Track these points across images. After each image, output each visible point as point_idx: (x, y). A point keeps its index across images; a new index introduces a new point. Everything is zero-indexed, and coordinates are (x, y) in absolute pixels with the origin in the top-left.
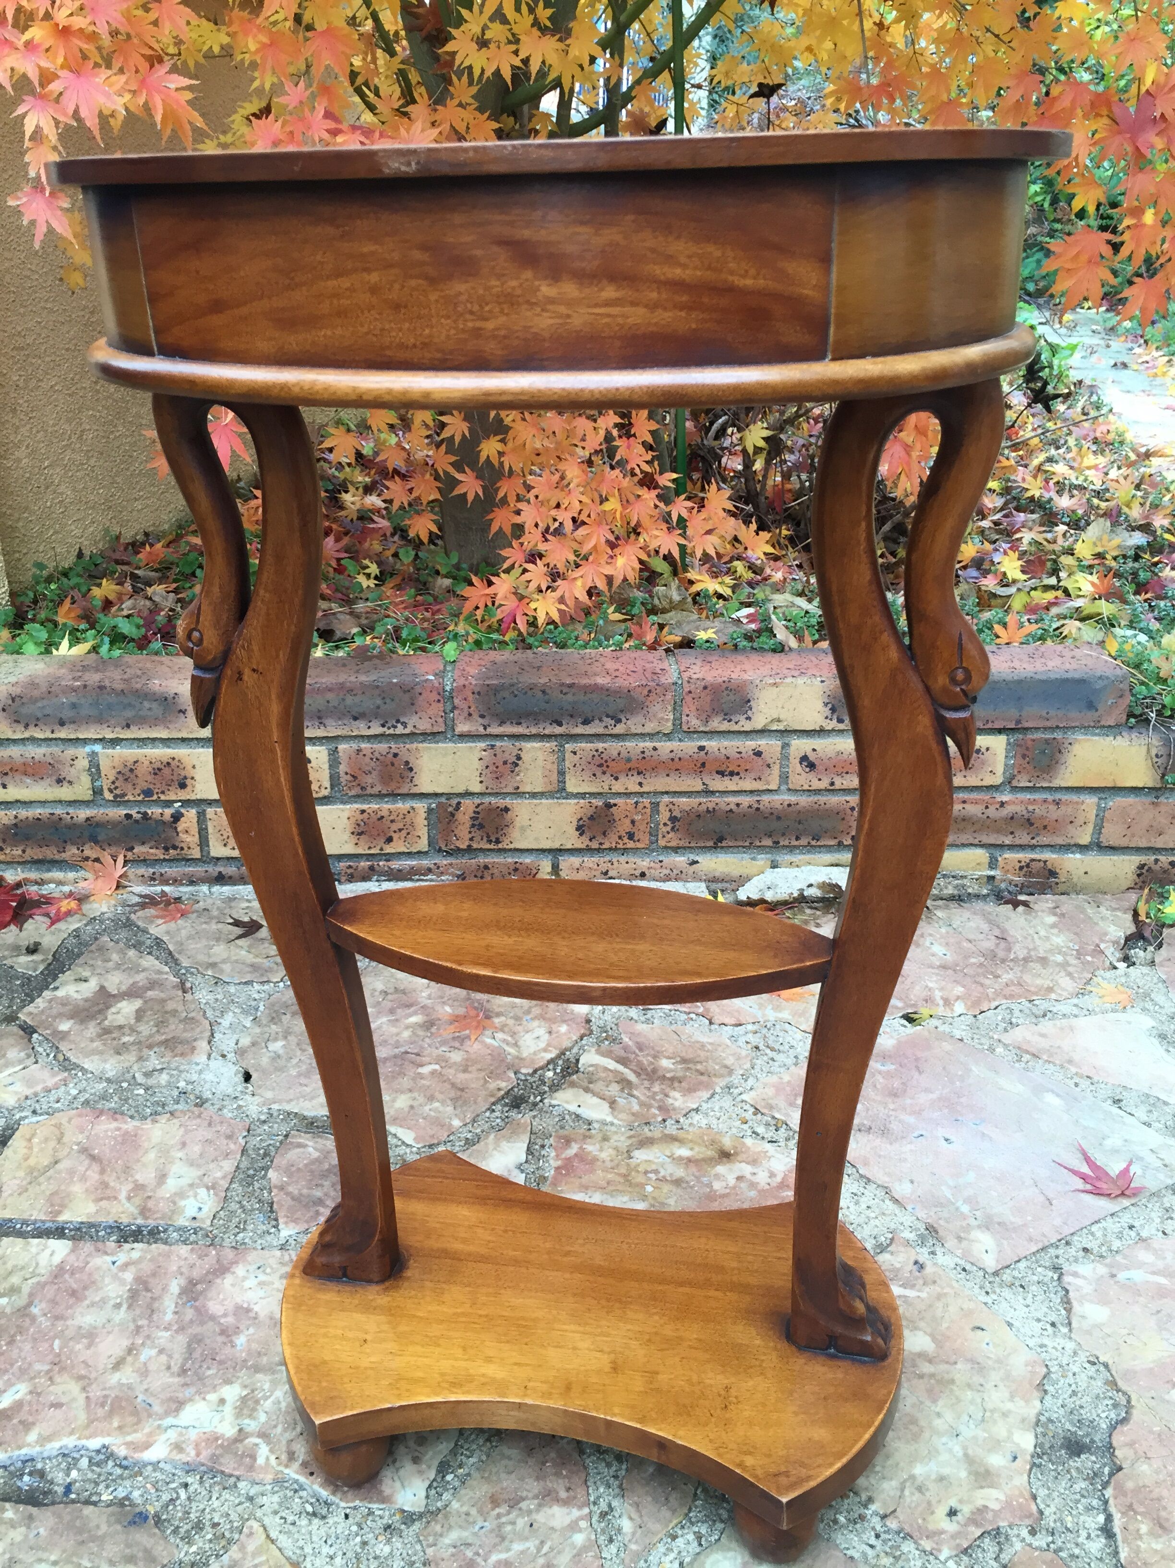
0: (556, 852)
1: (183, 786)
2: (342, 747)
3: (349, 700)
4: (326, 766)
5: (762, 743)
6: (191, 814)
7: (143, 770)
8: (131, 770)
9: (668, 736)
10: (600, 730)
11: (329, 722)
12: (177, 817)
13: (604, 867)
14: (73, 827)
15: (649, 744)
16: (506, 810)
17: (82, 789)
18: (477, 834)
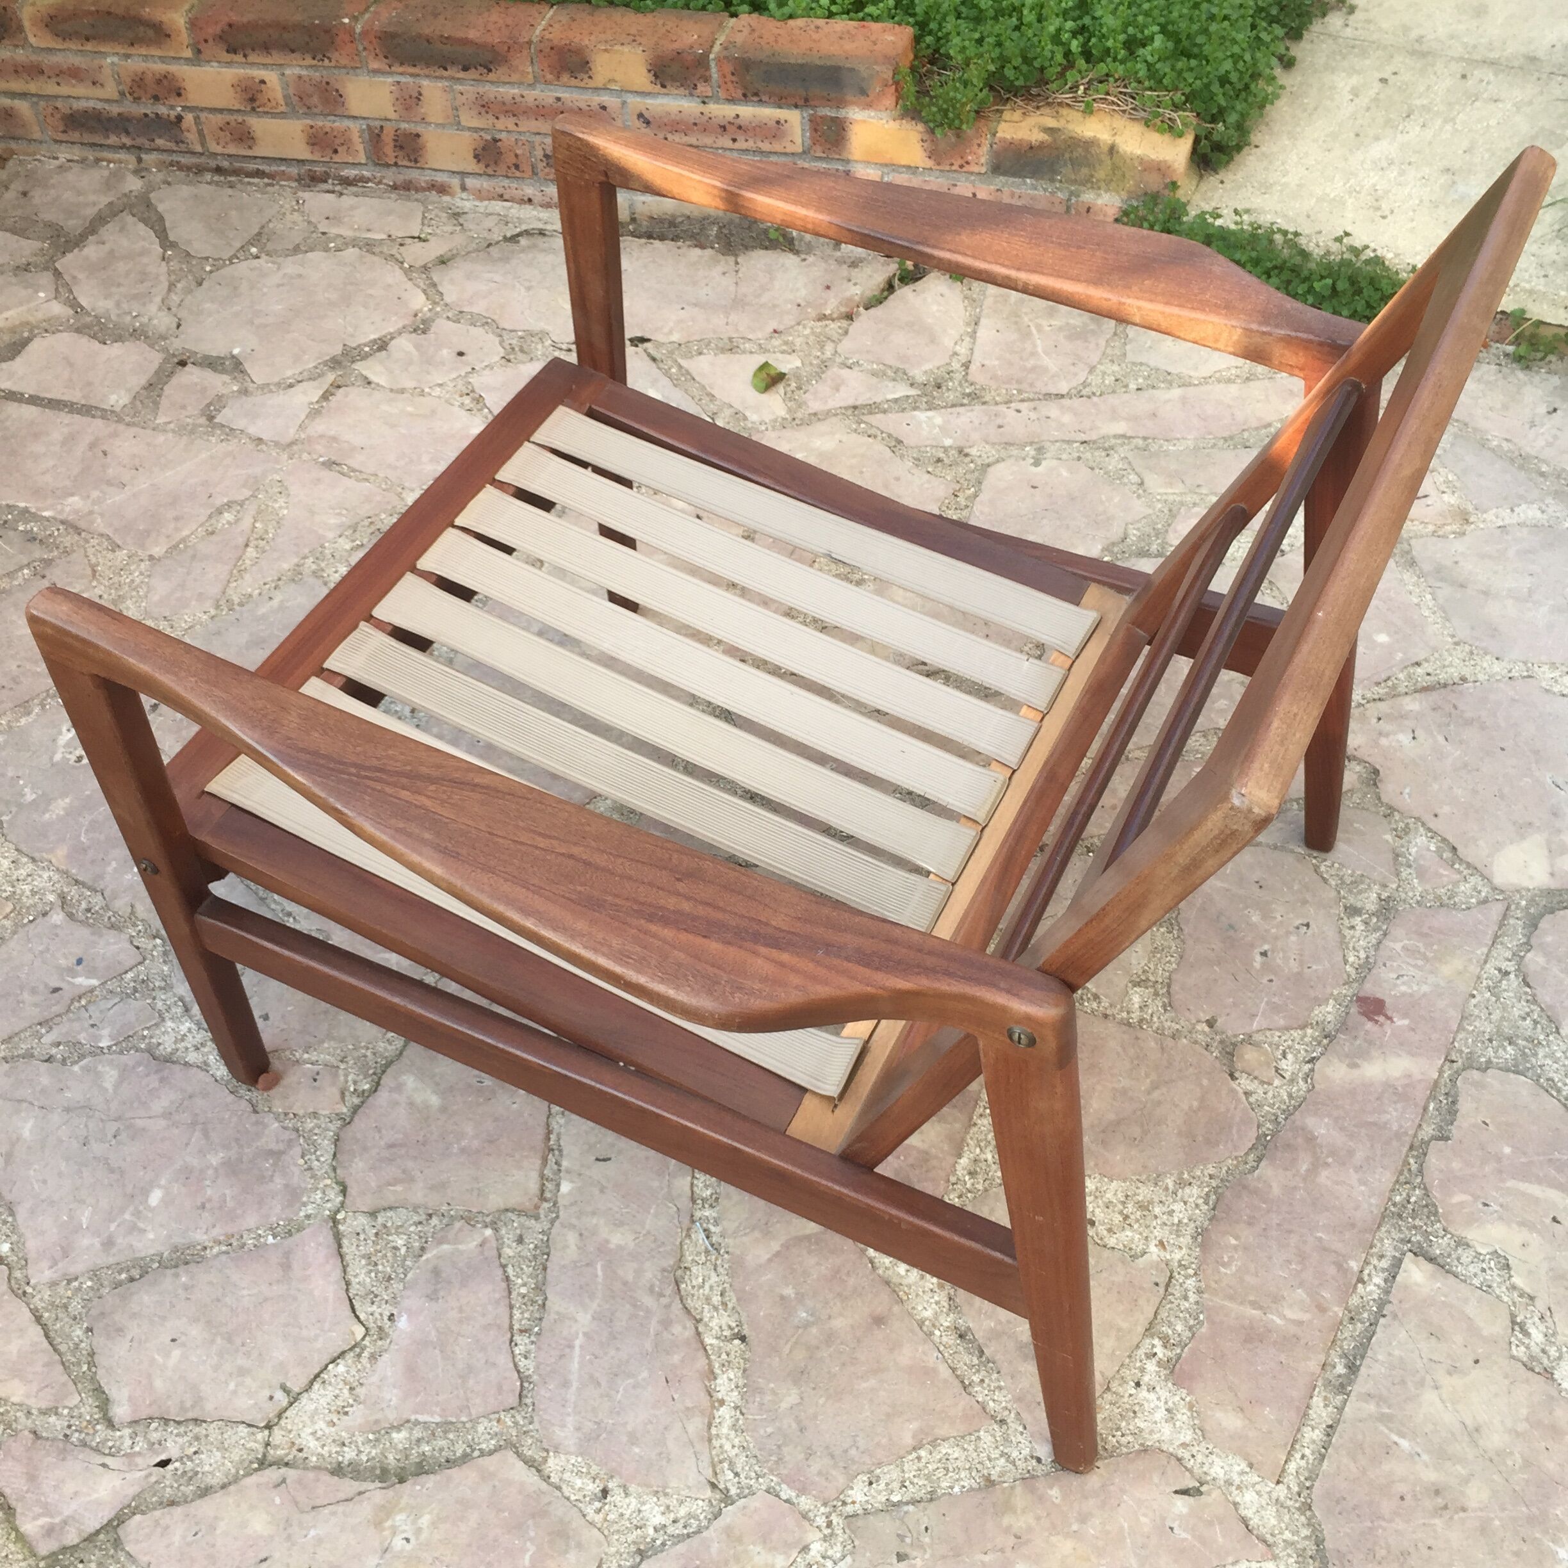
0: (463, 174)
1: (179, 95)
2: (288, 72)
3: (286, 36)
4: (279, 88)
5: (605, 99)
6: (189, 118)
7: (149, 77)
8: (141, 79)
9: (531, 86)
10: (477, 76)
11: (274, 52)
12: (179, 118)
13: (500, 191)
14: (110, 119)
15: (515, 91)
16: (418, 136)
17: (110, 90)
18: (401, 154)
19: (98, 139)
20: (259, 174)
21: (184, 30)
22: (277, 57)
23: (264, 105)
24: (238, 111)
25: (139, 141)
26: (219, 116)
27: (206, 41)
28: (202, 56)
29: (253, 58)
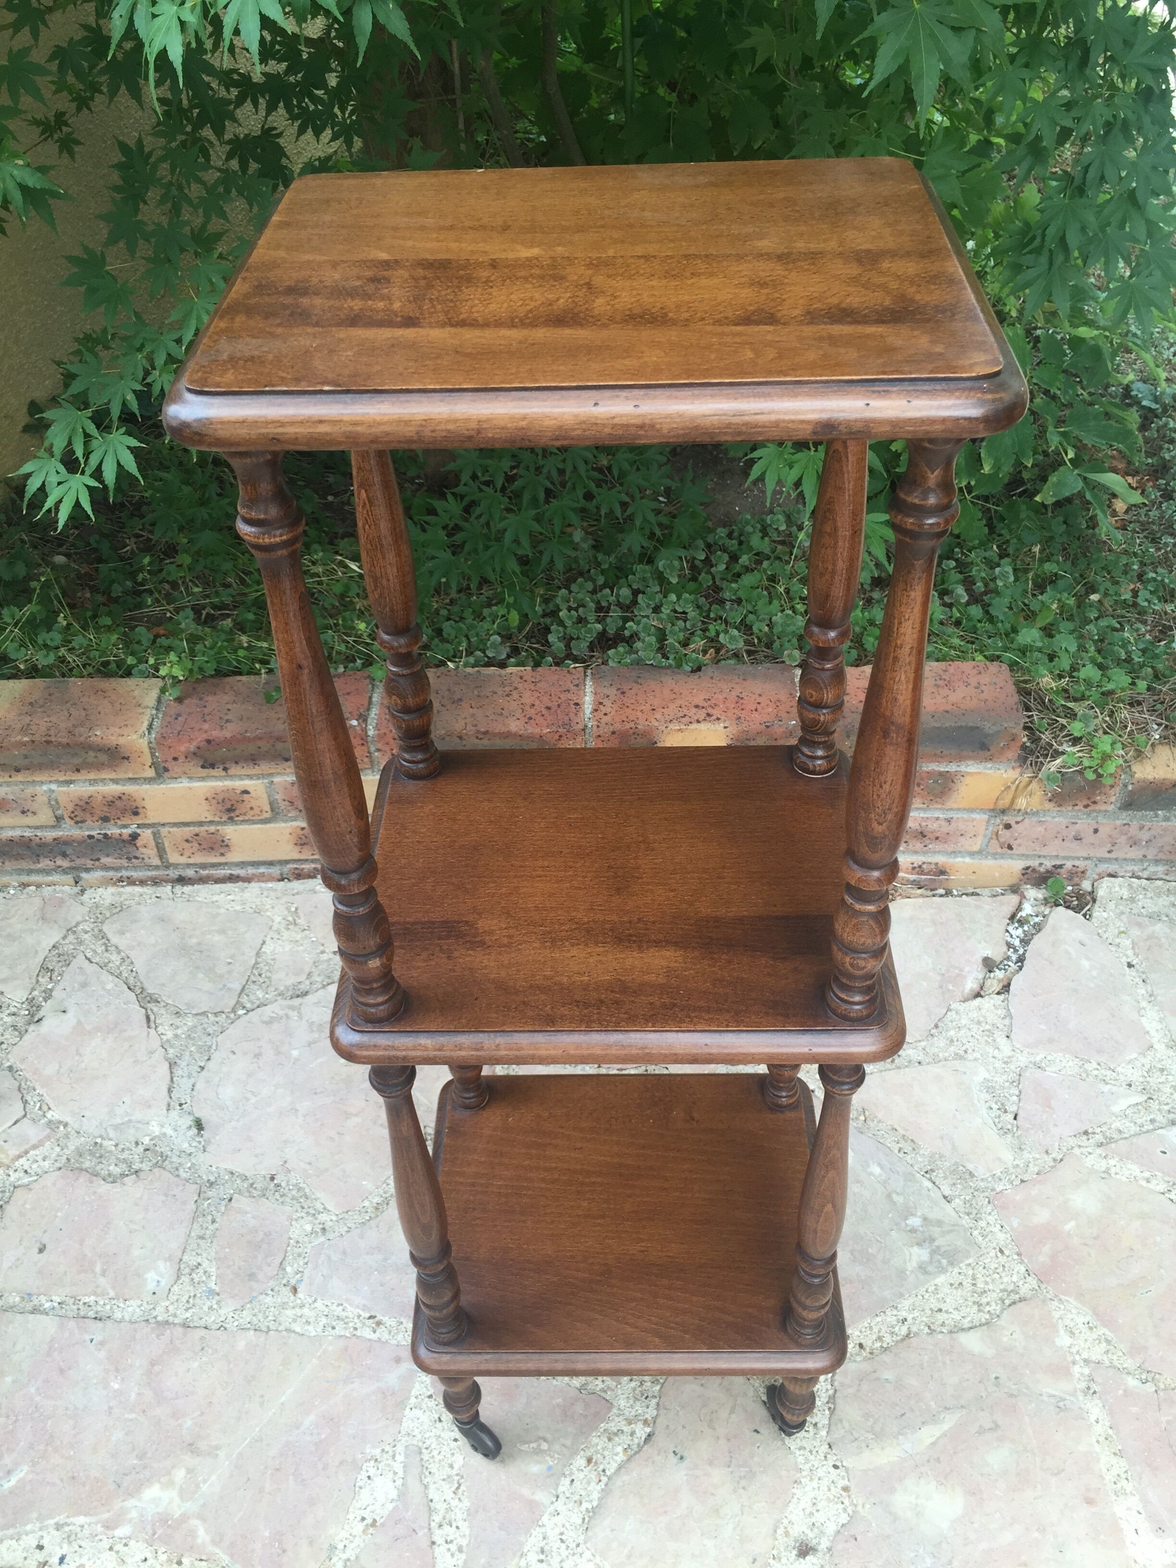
1: (136, 813)
2: (277, 779)
4: (265, 796)
6: (146, 835)
7: (97, 800)
8: (87, 803)
11: (262, 763)
12: (134, 837)
14: (42, 845)
17: (45, 816)
19: (24, 865)
20: (233, 879)
21: (147, 751)
22: (265, 767)
23: (245, 814)
24: (211, 822)
25: (79, 862)
26: (187, 829)
27: (175, 759)
28: (166, 775)
29: (234, 770)
